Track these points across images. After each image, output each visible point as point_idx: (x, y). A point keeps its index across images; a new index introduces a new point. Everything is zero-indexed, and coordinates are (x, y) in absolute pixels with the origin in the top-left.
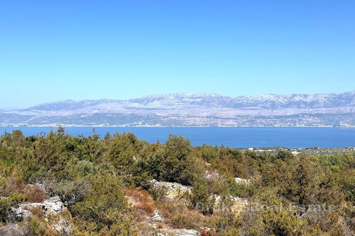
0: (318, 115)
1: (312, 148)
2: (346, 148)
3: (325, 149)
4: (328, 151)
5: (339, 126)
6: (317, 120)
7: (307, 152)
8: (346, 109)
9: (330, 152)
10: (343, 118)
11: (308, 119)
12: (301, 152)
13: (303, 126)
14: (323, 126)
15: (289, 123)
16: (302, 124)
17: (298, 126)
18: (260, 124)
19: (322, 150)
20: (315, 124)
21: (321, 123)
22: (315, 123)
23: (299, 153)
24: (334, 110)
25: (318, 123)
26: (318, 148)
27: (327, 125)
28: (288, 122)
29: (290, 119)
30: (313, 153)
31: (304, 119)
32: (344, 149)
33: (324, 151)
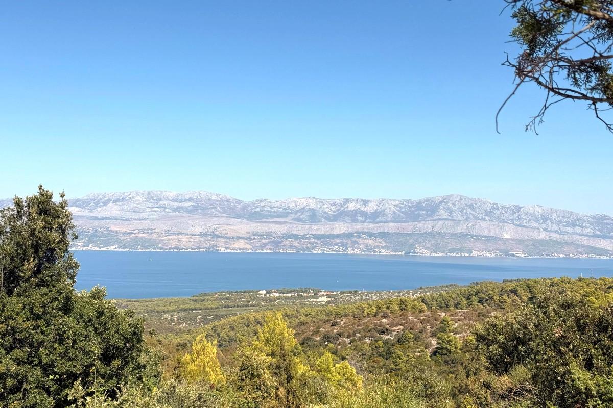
0: (383, 235)
1: (350, 292)
2: (400, 292)
3: (368, 293)
4: (372, 297)
5: (414, 252)
6: (381, 243)
7: (341, 298)
8: (426, 226)
9: (376, 299)
10: (420, 240)
11: (366, 241)
12: (332, 299)
13: (359, 252)
14: (390, 253)
15: (337, 247)
16: (358, 248)
17: (350, 253)
18: (289, 248)
19: (363, 295)
20: (377, 250)
21: (386, 248)
22: (378, 247)
23: (330, 299)
24: (408, 227)
25: (382, 247)
26: (360, 292)
27: (395, 252)
28: (336, 245)
29: (338, 241)
30: (350, 301)
31: (360, 241)
32: (396, 294)
33: (366, 296)
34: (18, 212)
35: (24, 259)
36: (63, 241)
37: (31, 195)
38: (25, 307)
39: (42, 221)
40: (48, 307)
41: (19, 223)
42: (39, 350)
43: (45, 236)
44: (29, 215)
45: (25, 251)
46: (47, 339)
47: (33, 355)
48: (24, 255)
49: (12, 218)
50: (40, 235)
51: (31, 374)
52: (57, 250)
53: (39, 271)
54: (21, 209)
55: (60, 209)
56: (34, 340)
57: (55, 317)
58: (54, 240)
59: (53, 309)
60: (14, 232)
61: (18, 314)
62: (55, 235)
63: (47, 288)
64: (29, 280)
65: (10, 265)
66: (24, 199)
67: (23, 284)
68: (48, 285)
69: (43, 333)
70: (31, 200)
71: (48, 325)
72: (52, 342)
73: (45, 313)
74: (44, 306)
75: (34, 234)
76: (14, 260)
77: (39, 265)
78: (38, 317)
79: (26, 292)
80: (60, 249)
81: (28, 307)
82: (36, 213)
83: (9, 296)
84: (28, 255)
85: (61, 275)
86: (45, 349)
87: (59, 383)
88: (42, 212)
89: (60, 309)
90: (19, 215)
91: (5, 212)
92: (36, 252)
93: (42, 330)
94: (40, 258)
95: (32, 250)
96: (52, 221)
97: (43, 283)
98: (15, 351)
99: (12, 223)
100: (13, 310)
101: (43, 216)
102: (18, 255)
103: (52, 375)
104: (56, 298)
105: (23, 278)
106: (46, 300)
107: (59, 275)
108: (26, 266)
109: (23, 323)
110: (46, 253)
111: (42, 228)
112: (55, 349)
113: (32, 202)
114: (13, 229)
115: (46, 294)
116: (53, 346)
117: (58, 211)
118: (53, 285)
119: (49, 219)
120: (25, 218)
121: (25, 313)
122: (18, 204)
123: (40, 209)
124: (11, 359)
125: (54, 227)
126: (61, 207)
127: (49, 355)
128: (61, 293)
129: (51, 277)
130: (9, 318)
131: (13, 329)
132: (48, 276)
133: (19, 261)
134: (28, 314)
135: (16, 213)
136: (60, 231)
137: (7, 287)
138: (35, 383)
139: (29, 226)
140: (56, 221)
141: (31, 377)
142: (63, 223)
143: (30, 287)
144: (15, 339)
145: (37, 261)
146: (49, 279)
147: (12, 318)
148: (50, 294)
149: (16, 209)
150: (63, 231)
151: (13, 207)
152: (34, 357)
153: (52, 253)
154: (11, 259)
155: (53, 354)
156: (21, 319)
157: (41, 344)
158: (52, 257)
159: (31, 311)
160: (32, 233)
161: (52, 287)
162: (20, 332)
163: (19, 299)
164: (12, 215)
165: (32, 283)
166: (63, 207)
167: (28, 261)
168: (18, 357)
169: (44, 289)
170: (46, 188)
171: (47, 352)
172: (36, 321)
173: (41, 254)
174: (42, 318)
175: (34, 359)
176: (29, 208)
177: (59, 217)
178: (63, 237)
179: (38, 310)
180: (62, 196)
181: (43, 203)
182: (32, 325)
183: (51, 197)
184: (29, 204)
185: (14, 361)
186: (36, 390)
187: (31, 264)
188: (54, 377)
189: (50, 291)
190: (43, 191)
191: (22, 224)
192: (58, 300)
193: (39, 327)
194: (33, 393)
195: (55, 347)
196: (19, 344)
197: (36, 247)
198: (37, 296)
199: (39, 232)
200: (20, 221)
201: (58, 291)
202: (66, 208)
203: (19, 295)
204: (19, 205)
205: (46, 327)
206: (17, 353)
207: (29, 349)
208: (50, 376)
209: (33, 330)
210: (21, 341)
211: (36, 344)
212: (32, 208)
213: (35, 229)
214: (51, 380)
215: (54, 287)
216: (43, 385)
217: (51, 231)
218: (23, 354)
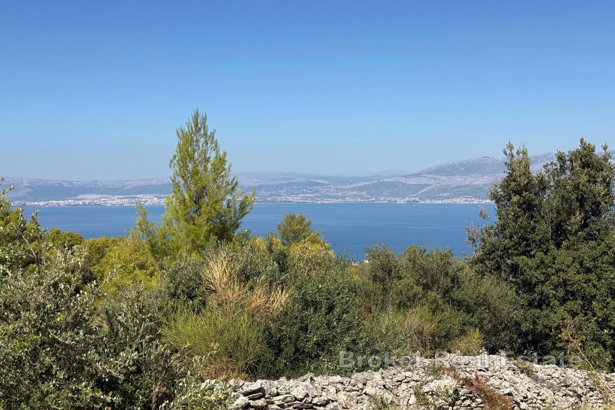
34: (561, 166)
35: (571, 213)
36: (609, 194)
37: (573, 149)
38: (574, 260)
39: (585, 175)
40: (598, 261)
41: (562, 178)
42: (592, 303)
43: (590, 190)
44: (572, 169)
45: (571, 204)
46: (600, 293)
47: (586, 308)
48: (570, 208)
49: (555, 173)
50: (584, 188)
51: (586, 327)
52: (603, 203)
53: (585, 225)
54: (564, 164)
55: (604, 162)
56: (586, 293)
57: (606, 271)
58: (600, 194)
59: (602, 263)
60: (559, 186)
61: (568, 266)
62: (599, 188)
63: (596, 242)
64: (577, 234)
65: (557, 218)
66: (567, 153)
67: (571, 238)
68: (596, 239)
69: (595, 286)
70: (574, 154)
71: (599, 279)
72: (605, 297)
73: (596, 267)
74: (594, 260)
75: (578, 188)
76: (560, 214)
77: (585, 219)
78: (588, 271)
79: (574, 245)
80: (606, 203)
81: (577, 260)
82: (580, 167)
83: (558, 249)
84: (574, 209)
85: (608, 229)
86: (598, 302)
87: (614, 338)
88: (585, 165)
89: (611, 264)
90: (563, 169)
91: (549, 167)
92: (582, 206)
93: (593, 283)
94: (586, 212)
95: (578, 204)
96: (596, 174)
97: (590, 237)
98: (569, 303)
99: (555, 178)
100: (563, 263)
101: (586, 170)
102: (563, 208)
103: (607, 330)
104: (605, 252)
105: (571, 232)
106: (595, 253)
107: (607, 228)
108: (573, 220)
109: (574, 276)
110: (591, 207)
111: (587, 181)
112: (608, 303)
113: (575, 156)
114: (558, 183)
115: (595, 248)
116: (606, 300)
117: (601, 164)
118: (601, 239)
119: (592, 172)
120: (568, 172)
121: (575, 267)
122: (561, 158)
123: (583, 163)
124: (565, 310)
125: (598, 180)
126: (604, 160)
127: (603, 309)
128: (610, 248)
129: (599, 231)
130: (560, 270)
131: (565, 281)
132: (596, 230)
133: (565, 214)
134: (578, 267)
135: (559, 168)
136: (605, 184)
137: (555, 241)
138: (590, 336)
139: (573, 180)
140: (600, 174)
141: (586, 329)
142: (608, 176)
143: (578, 241)
144: (567, 291)
145: (583, 215)
146: (597, 233)
147: (563, 271)
148: (599, 248)
149: (559, 164)
150: (608, 184)
151: (555, 161)
152: (587, 310)
153: (598, 206)
154: (557, 212)
155: (607, 308)
156: (571, 271)
157: (593, 297)
158: (598, 210)
159: (581, 264)
160: (576, 187)
161: (600, 241)
162: (572, 285)
163: (568, 252)
164: (556, 169)
165: (580, 237)
166: (606, 159)
167: (574, 215)
168: (572, 308)
169: (593, 243)
170: (587, 141)
171: (601, 306)
172: (588, 275)
173: (587, 208)
174: (592, 272)
175: (588, 312)
176: (572, 162)
177: (602, 170)
178: (608, 191)
179: (589, 264)
180: (605, 148)
181: (586, 157)
182: (584, 278)
183: (593, 150)
184: (571, 158)
185: (568, 312)
186: (592, 343)
187: (578, 218)
188: (609, 331)
189: (599, 245)
190: (585, 144)
191: (566, 178)
192: (607, 254)
193: (590, 280)
194: (590, 346)
195: (608, 301)
196: (571, 296)
197: (582, 201)
198: (585, 250)
199: (583, 186)
200: (564, 176)
201: (607, 245)
202: (609, 160)
203: (568, 248)
204: (562, 160)
205: (598, 281)
206: (570, 304)
207: (582, 301)
208: (605, 330)
209: (584, 283)
210: (573, 293)
211: (588, 297)
212: (575, 162)
213: (580, 182)
214: (607, 333)
215: (602, 240)
216: (599, 338)
217: (596, 185)
218: (576, 306)
